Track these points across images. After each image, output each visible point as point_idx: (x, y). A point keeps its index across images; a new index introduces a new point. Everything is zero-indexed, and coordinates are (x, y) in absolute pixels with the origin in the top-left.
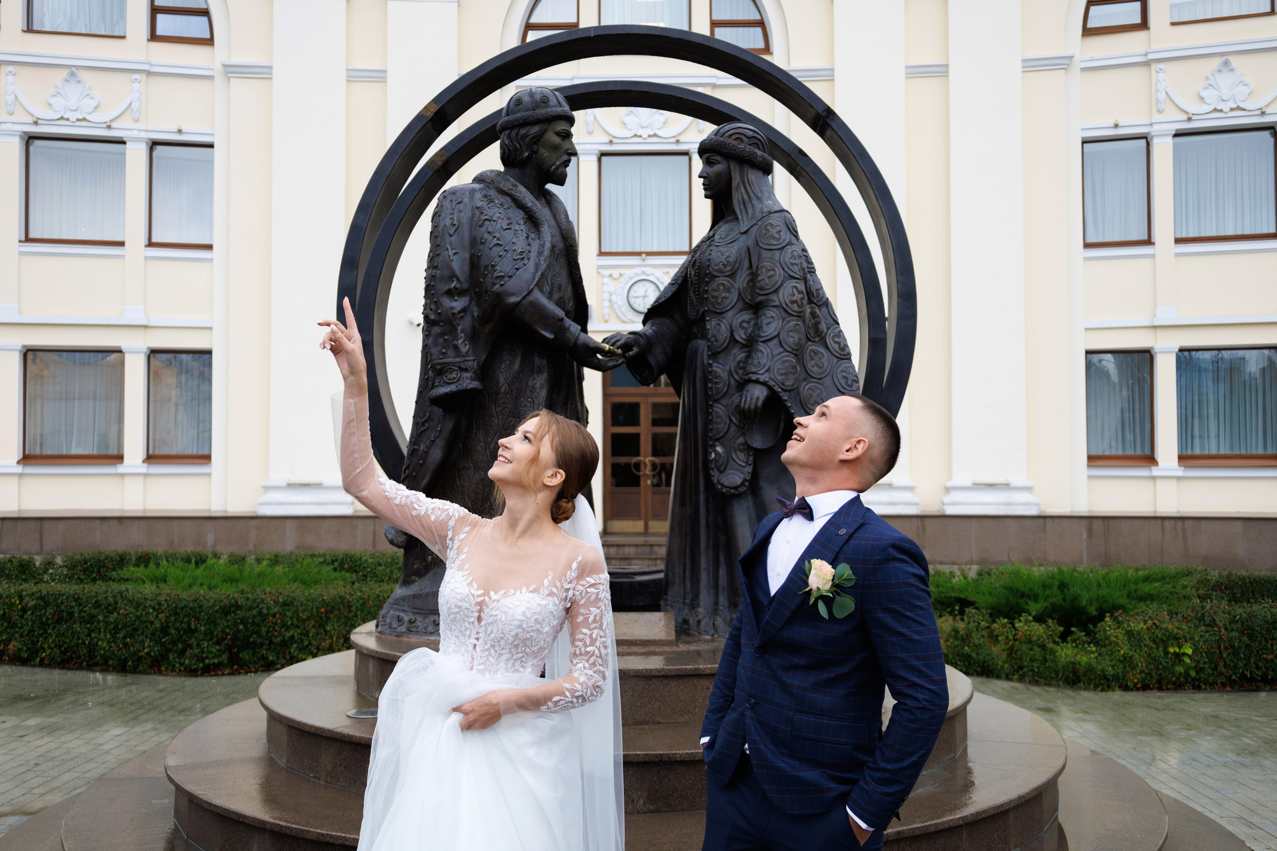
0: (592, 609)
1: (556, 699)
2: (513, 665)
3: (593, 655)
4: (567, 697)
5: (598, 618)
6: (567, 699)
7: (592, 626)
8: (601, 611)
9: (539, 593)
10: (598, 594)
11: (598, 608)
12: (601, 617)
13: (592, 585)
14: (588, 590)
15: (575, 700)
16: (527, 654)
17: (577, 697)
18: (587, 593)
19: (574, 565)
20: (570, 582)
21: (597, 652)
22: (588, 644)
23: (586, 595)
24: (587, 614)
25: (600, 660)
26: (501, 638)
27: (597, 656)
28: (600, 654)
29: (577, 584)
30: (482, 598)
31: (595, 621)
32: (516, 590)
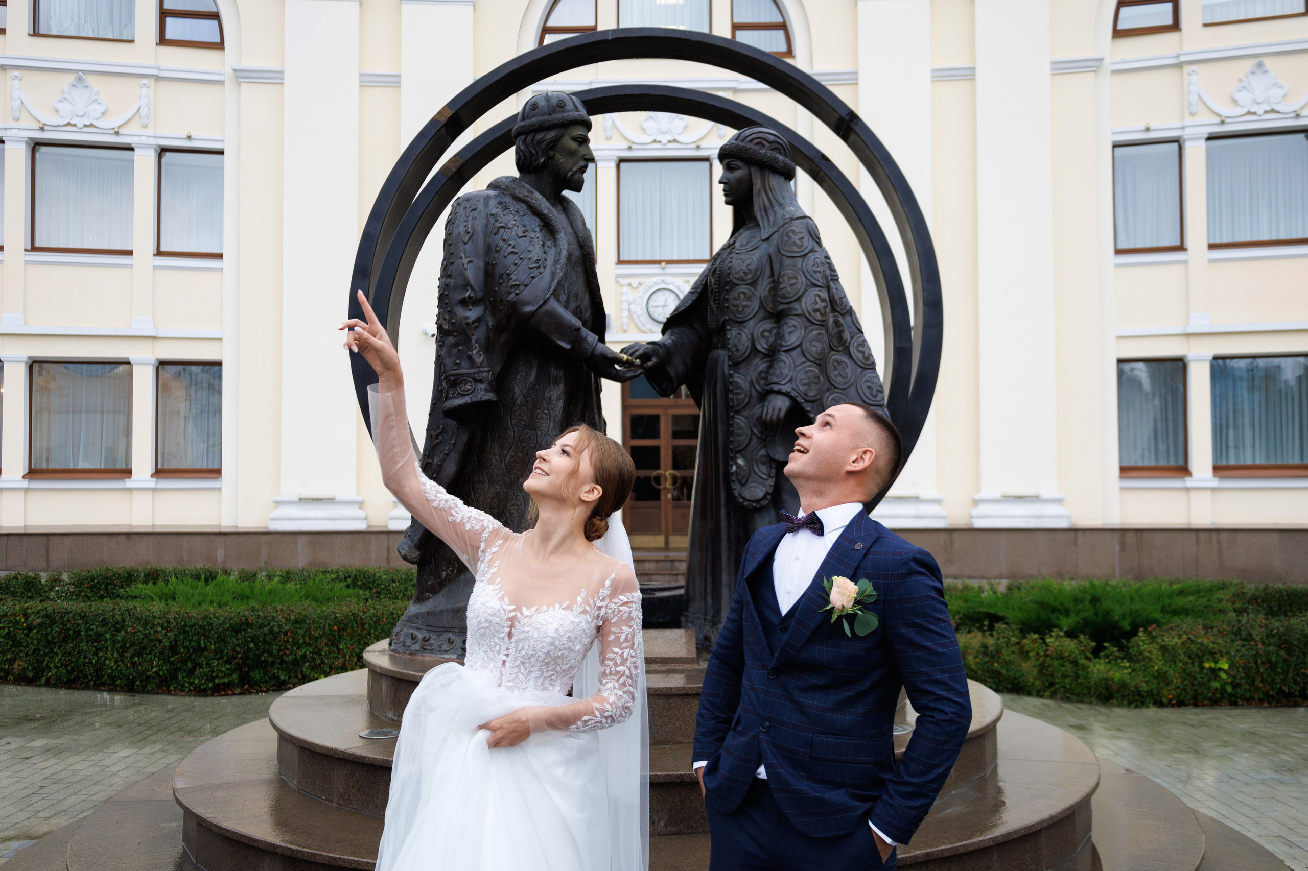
0: (624, 628)
1: (585, 718)
2: (543, 683)
3: (623, 675)
4: (597, 717)
5: (629, 637)
6: (597, 720)
7: (624, 645)
8: (633, 630)
9: (572, 611)
10: (630, 612)
11: (631, 627)
12: (633, 636)
13: (625, 604)
14: (621, 608)
15: (604, 720)
16: (557, 672)
17: (606, 718)
18: (620, 611)
19: (607, 583)
20: (603, 600)
21: (627, 672)
22: (619, 663)
23: (618, 613)
24: (619, 633)
25: (630, 681)
26: (532, 655)
27: (627, 676)
28: (631, 674)
29: (610, 601)
30: (514, 614)
31: (626, 640)
32: (548, 608)
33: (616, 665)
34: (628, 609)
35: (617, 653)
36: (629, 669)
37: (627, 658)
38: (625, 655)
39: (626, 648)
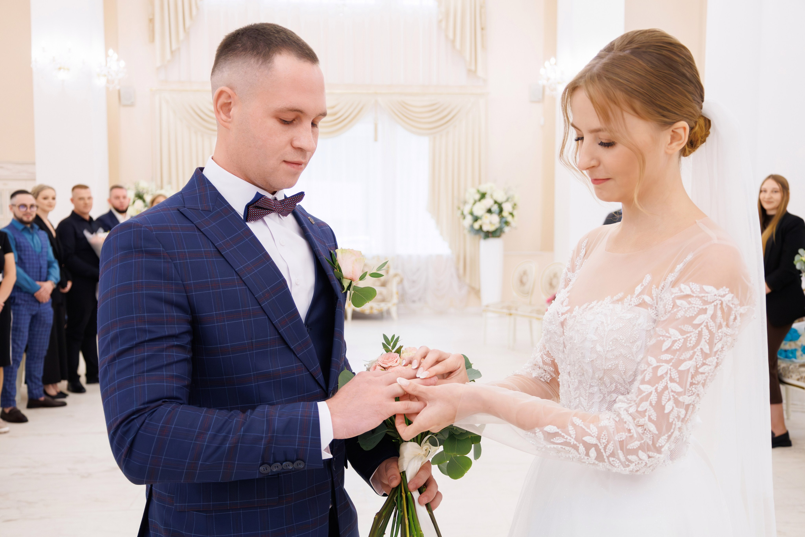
33: (643, 382)
34: (688, 306)
35: (649, 365)
36: (660, 395)
37: (662, 377)
38: (660, 373)
39: (667, 362)
